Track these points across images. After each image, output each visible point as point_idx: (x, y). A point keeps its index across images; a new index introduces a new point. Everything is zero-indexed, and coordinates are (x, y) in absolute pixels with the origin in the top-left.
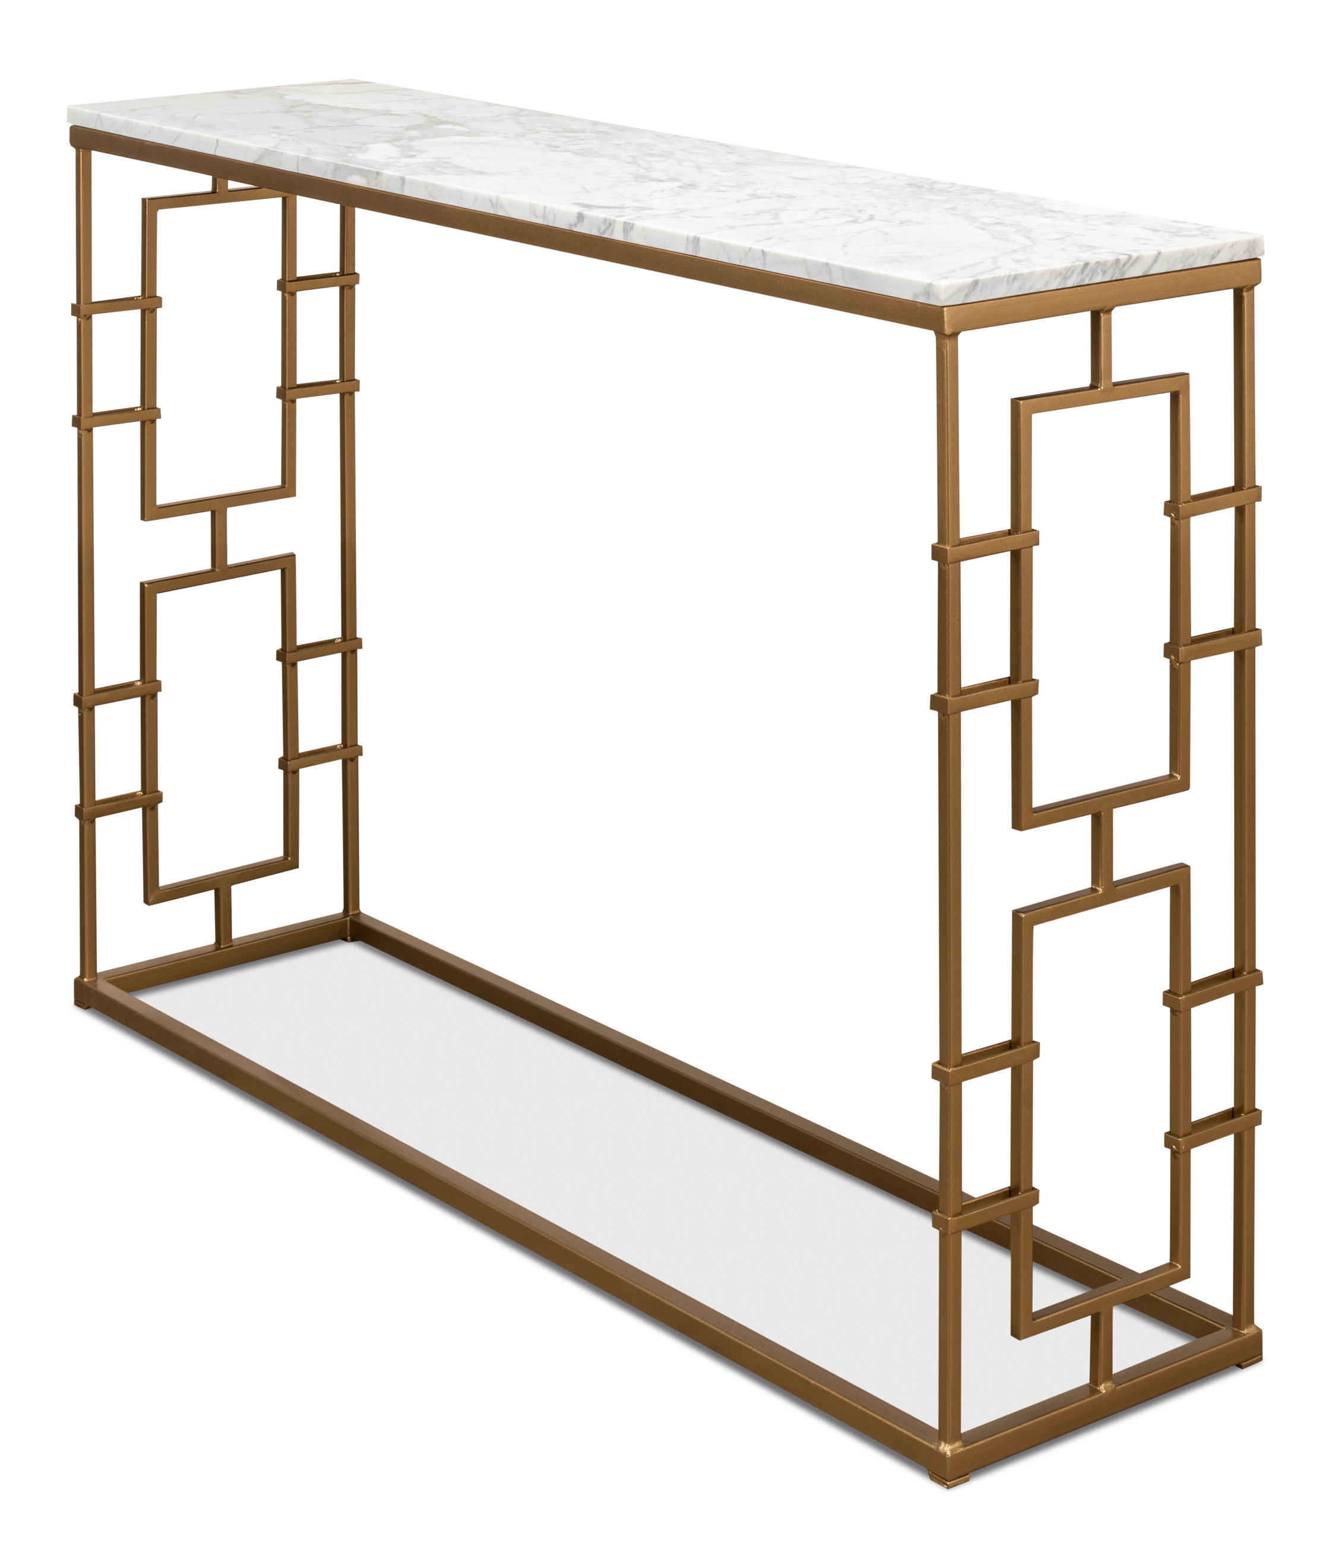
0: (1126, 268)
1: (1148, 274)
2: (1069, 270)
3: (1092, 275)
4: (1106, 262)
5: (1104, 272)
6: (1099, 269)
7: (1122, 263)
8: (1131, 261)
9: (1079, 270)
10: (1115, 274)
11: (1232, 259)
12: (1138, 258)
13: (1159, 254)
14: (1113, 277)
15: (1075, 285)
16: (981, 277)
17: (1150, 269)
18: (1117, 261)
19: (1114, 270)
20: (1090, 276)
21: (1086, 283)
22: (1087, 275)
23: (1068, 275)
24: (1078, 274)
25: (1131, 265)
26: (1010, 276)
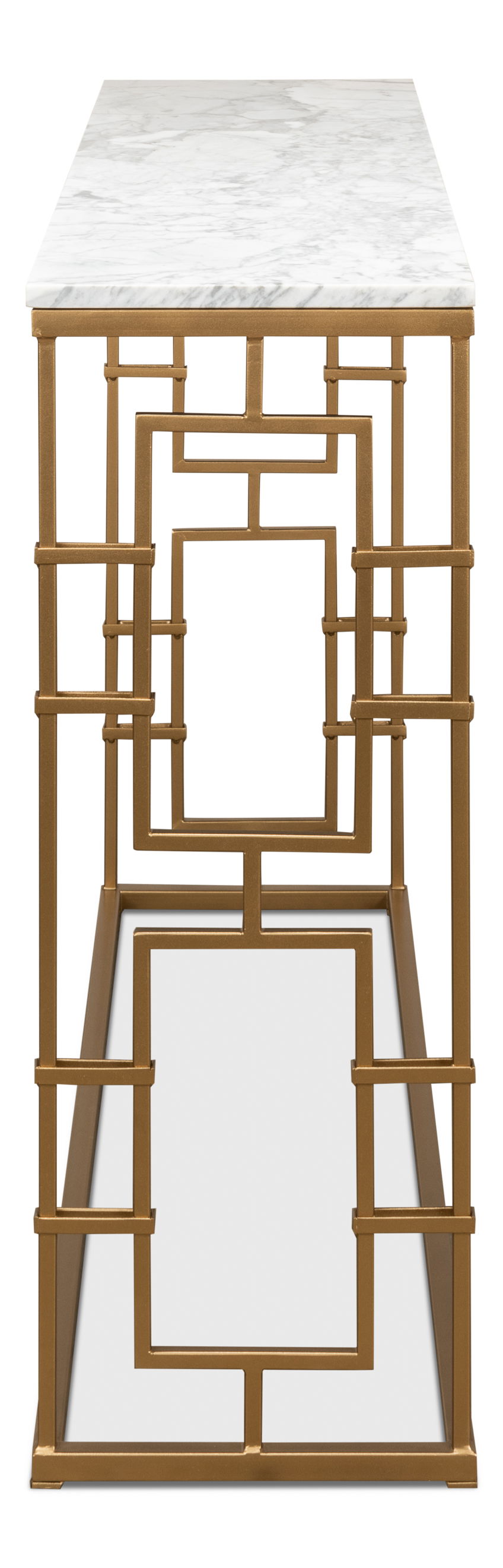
0: (273, 298)
1: (305, 307)
2: (194, 291)
3: (226, 300)
4: (244, 289)
5: (243, 299)
6: (236, 295)
7: (268, 291)
8: (280, 291)
9: (208, 292)
10: (258, 301)
11: (426, 303)
12: (289, 290)
13: (320, 288)
14: (255, 304)
15: (203, 307)
16: (76, 286)
17: (307, 301)
18: (261, 289)
19: (257, 297)
20: (224, 300)
21: (217, 306)
22: (220, 299)
23: (193, 295)
24: (207, 296)
25: (280, 296)
26: (113, 288)
